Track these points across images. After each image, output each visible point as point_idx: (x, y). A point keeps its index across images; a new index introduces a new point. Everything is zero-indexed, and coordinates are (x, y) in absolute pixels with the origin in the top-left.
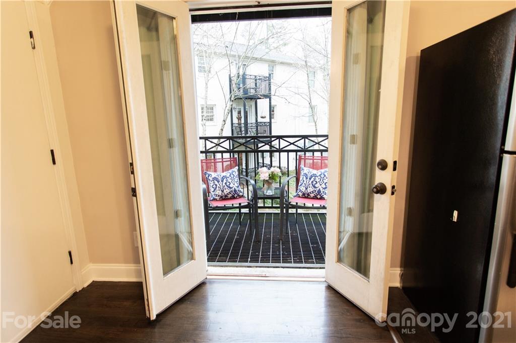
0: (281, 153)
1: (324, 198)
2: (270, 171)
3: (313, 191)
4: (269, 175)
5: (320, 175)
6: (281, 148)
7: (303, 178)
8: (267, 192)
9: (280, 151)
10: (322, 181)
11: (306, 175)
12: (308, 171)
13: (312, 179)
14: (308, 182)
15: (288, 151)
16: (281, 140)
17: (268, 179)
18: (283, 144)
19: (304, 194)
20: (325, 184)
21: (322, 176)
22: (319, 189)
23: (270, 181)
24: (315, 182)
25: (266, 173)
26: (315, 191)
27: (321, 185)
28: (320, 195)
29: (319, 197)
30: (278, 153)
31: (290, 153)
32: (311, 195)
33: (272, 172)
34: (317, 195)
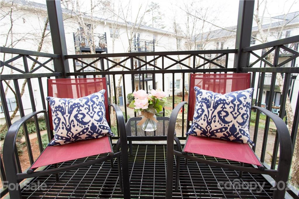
0: (165, 74)
1: (242, 141)
2: (150, 96)
3: (221, 129)
4: (149, 102)
5: (232, 102)
6: (165, 68)
7: (201, 106)
8: (146, 127)
9: (163, 71)
10: (236, 111)
11: (206, 101)
12: (209, 94)
13: (219, 108)
14: (211, 112)
15: (174, 72)
16: (164, 57)
17: (146, 107)
18: (168, 62)
19: (204, 132)
20: (242, 116)
21: (237, 103)
22: (233, 125)
23: (150, 111)
24: (223, 114)
25: (144, 98)
26: (226, 128)
27: (235, 118)
28: (235, 136)
29: (232, 138)
30: (161, 74)
31: (175, 74)
32: (217, 134)
33: (154, 98)
34: (230, 135)
